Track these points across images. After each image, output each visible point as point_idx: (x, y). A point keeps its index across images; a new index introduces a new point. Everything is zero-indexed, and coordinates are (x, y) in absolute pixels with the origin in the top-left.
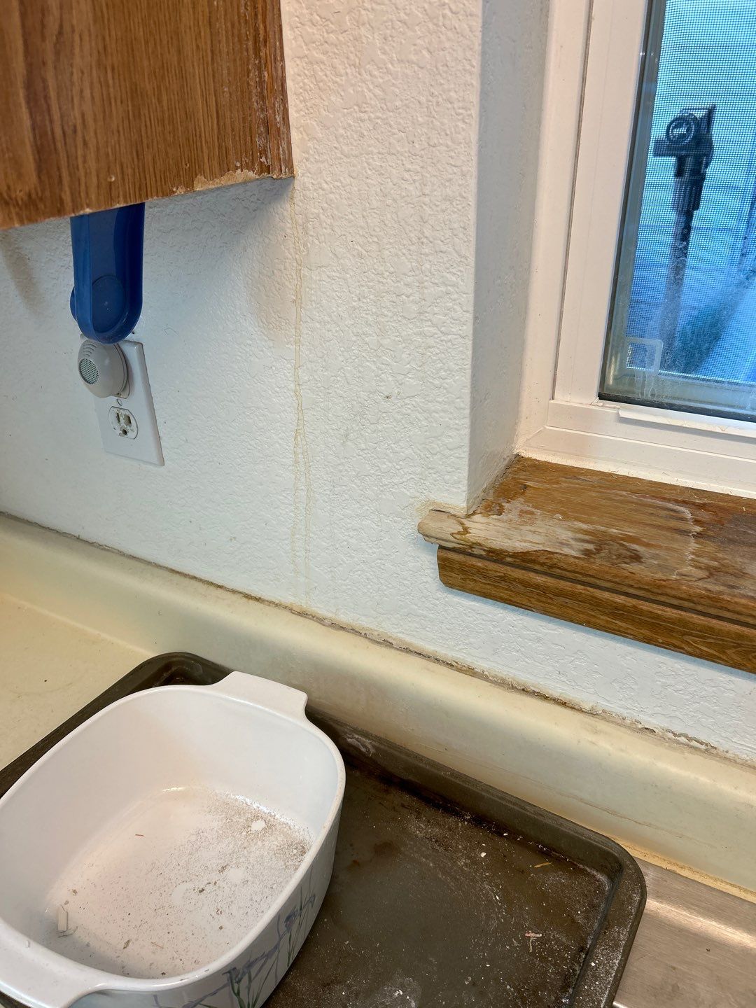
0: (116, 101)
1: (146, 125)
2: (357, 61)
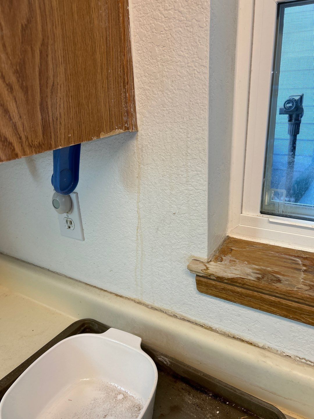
0: (72, 108)
1: (83, 116)
2: (162, 89)
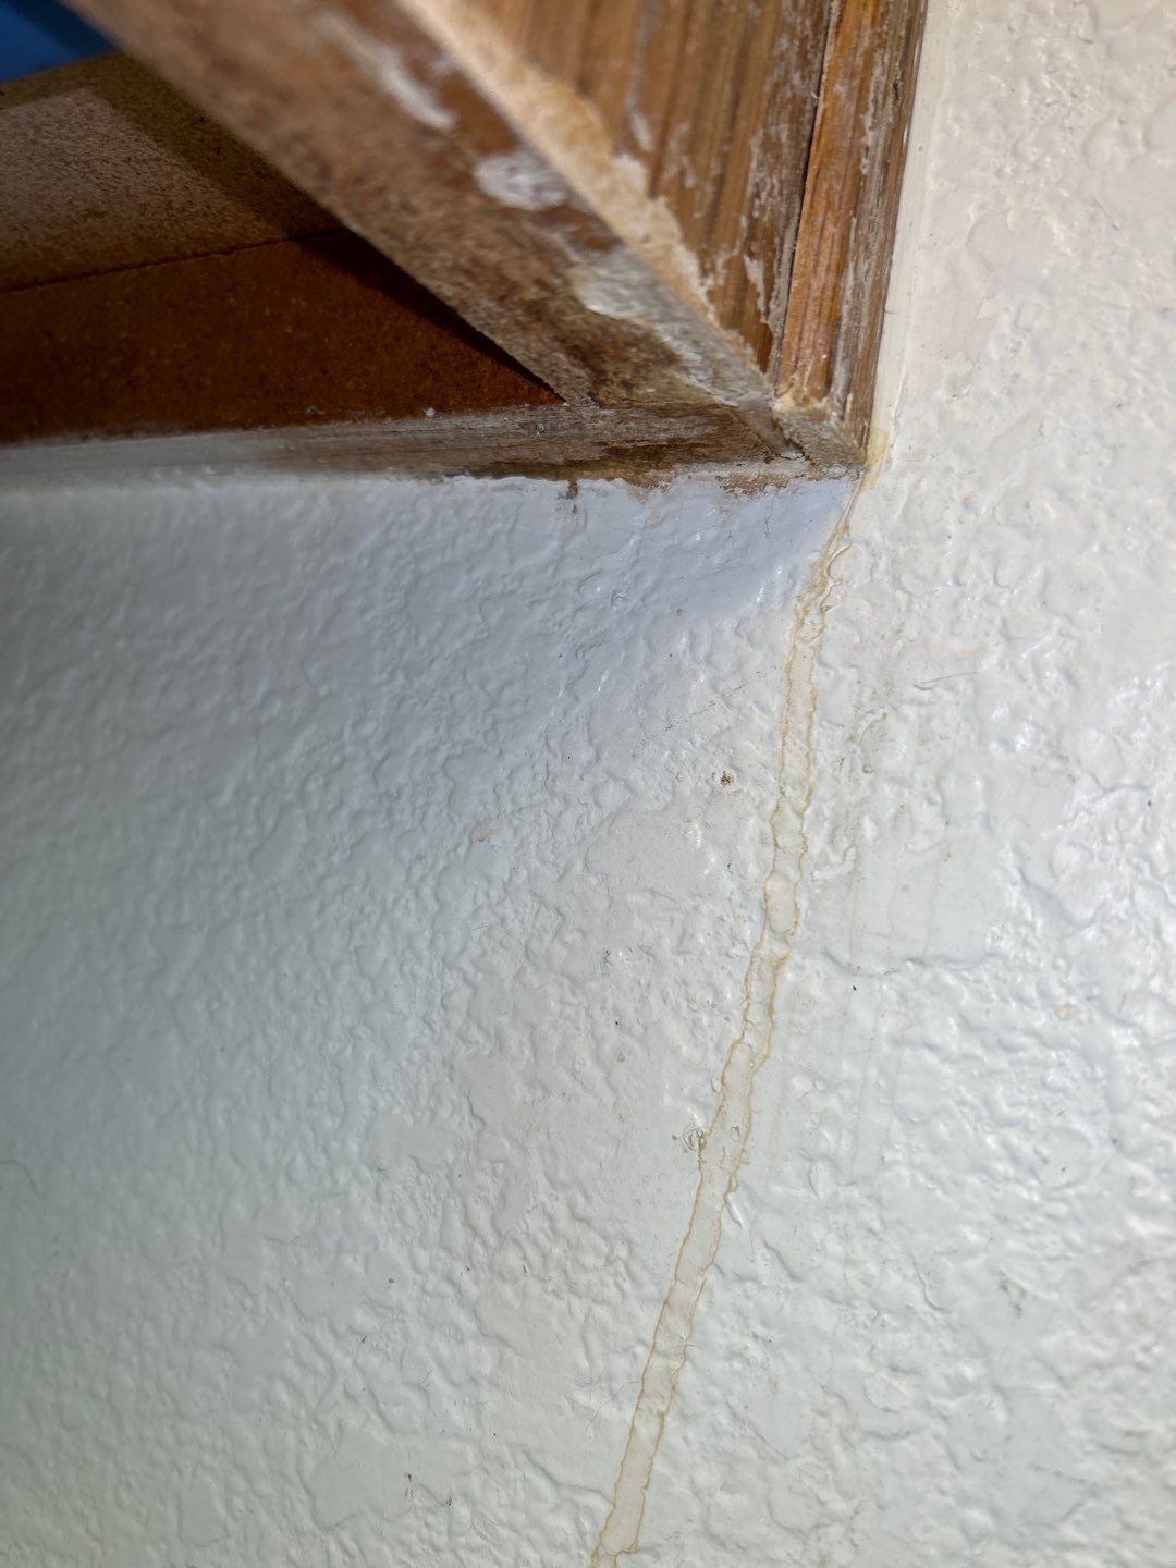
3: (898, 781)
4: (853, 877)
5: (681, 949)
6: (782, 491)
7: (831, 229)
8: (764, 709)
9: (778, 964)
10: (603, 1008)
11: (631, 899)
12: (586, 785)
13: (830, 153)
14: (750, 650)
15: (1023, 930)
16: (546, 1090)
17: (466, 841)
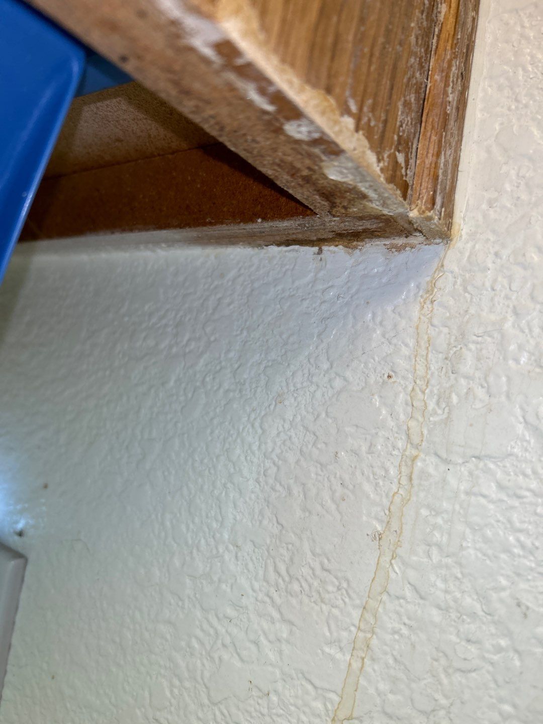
3: (467, 377)
4: (448, 421)
5: (370, 451)
6: (413, 250)
7: (434, 138)
8: (406, 345)
9: (414, 459)
10: (335, 477)
11: (347, 429)
12: (326, 379)
13: (433, 105)
14: (400, 319)
15: (525, 444)
16: (310, 513)
17: (274, 403)
